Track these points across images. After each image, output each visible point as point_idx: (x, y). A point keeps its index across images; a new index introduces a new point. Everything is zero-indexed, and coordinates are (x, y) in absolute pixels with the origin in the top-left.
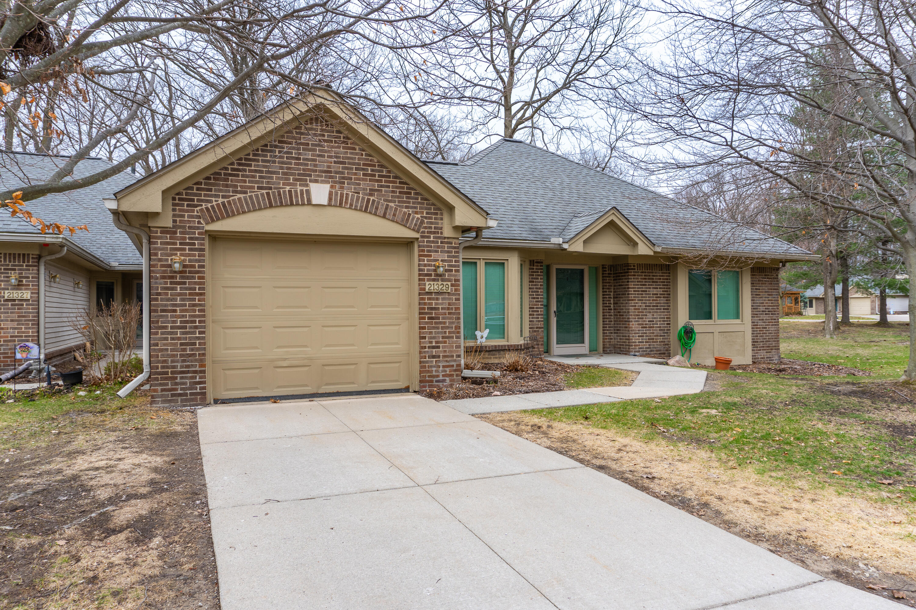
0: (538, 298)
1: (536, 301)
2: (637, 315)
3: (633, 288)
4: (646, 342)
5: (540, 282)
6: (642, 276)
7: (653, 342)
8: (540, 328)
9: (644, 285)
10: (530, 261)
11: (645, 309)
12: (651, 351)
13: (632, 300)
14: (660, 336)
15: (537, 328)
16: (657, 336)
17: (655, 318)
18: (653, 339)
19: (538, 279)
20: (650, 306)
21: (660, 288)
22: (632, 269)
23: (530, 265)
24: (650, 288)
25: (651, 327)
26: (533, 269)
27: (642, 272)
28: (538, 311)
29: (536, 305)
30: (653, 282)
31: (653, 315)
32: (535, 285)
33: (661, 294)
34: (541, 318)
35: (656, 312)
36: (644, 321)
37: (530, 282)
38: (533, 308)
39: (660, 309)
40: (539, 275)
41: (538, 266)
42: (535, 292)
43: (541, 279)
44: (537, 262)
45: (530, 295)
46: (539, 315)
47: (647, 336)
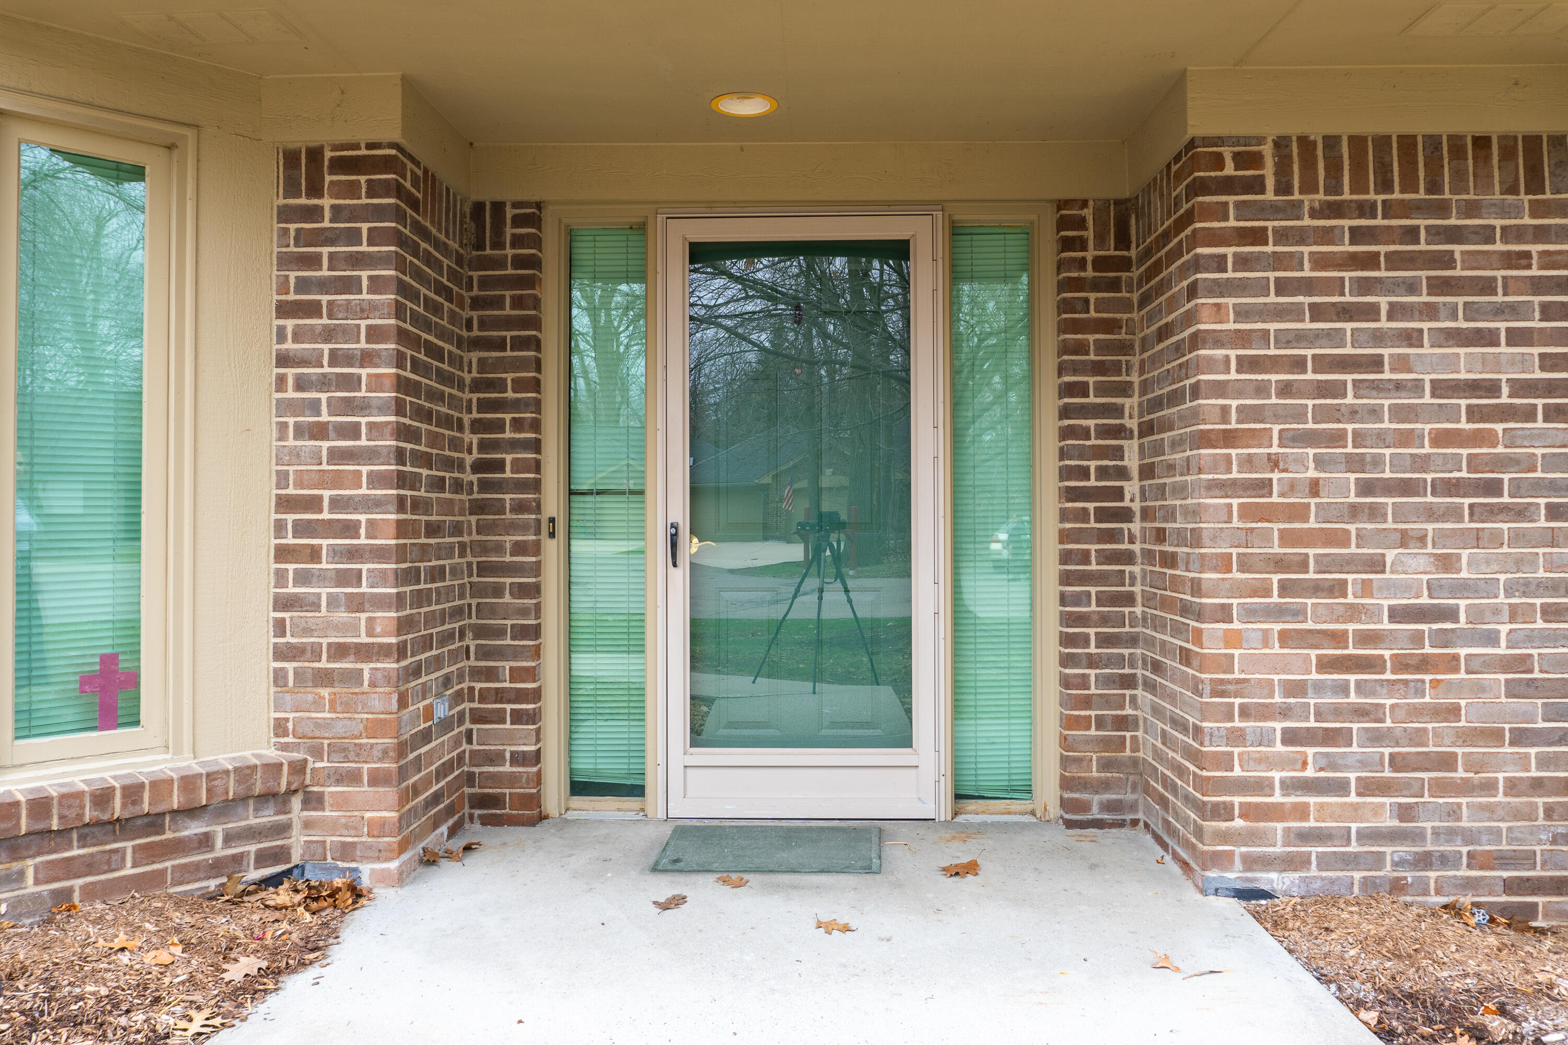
0: (353, 431)
1: (336, 456)
2: (1279, 564)
3: (1242, 339)
4: (1368, 787)
5: (364, 311)
6: (1327, 235)
7: (1440, 787)
8: (365, 652)
9: (1346, 312)
10: (291, 158)
11: (1354, 511)
12: (1424, 861)
13: (1229, 438)
14: (1520, 737)
15: (340, 651)
16: (1495, 736)
17: (1464, 588)
18: (1447, 762)
19: (350, 285)
20: (1407, 488)
21: (1516, 337)
22: (1228, 186)
23: (292, 189)
24: (1412, 338)
25: (1424, 664)
26: (314, 213)
27: (1335, 210)
28: (350, 529)
29: (336, 480)
30: (1441, 286)
31: (1447, 563)
32: (328, 335)
33: (1522, 388)
34: (379, 578)
35: (1478, 539)
36: (1354, 612)
37: (284, 310)
38: (314, 504)
39: (1521, 513)
40: (358, 261)
41: (352, 190)
42: (324, 383)
43: (376, 285)
44: (340, 165)
45: (285, 407)
46: (354, 554)
47: (1376, 738)
